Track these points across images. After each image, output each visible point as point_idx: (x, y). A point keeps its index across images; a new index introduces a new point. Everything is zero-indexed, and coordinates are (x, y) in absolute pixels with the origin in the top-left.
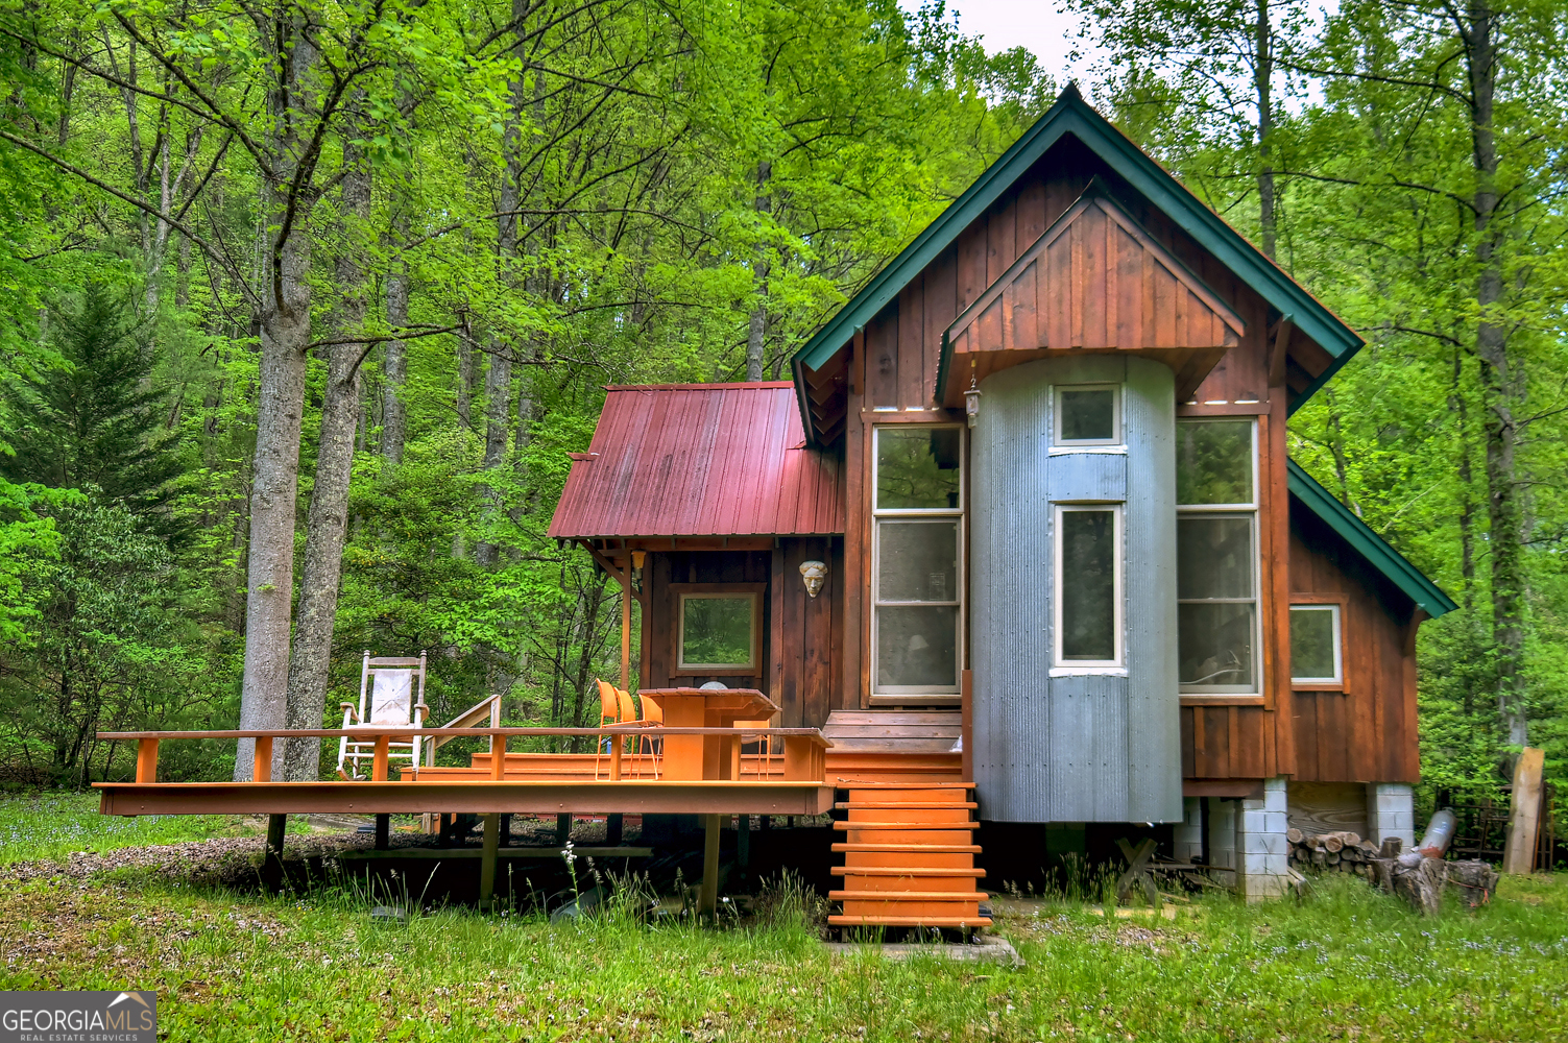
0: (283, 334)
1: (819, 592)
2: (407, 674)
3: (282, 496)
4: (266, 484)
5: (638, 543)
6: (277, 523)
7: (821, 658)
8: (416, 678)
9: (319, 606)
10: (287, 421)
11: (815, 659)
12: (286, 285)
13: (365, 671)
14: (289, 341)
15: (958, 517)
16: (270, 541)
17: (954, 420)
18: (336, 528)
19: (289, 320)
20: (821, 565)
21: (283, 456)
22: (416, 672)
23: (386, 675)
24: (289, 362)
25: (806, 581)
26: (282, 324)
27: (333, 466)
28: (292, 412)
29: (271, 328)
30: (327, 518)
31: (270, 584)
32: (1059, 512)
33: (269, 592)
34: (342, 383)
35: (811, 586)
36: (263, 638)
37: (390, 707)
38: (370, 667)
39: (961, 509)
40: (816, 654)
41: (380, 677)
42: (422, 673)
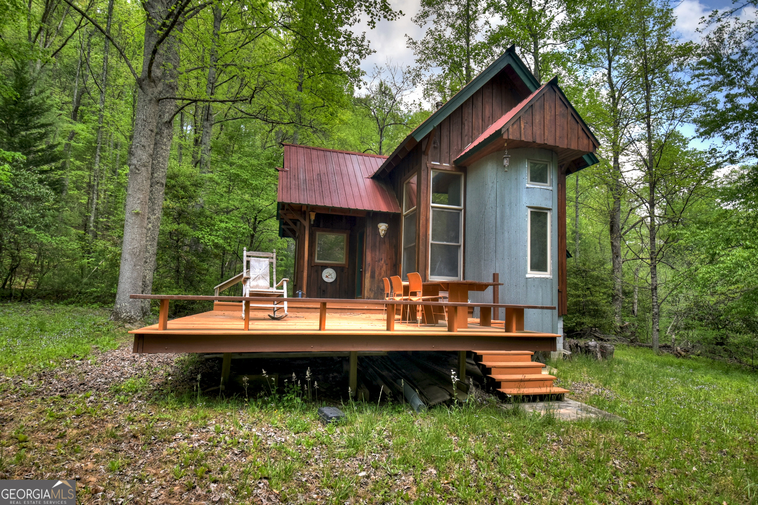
0: (150, 91)
1: (385, 235)
2: (267, 261)
3: (145, 168)
4: (138, 161)
5: (313, 208)
6: (143, 181)
7: (385, 262)
8: (271, 264)
9: (153, 223)
10: (150, 132)
11: (383, 262)
12: (154, 68)
13: (245, 259)
14: (152, 94)
15: (461, 210)
16: (139, 189)
17: (460, 171)
18: (161, 188)
19: (153, 84)
20: (387, 225)
21: (147, 149)
22: (271, 260)
23: (256, 261)
24: (152, 104)
25: (380, 231)
26: (149, 85)
27: (161, 160)
28: (152, 129)
29: (143, 86)
30: (158, 183)
31: (138, 210)
32: (529, 210)
33: (138, 214)
34: (166, 122)
35: (382, 233)
36: (134, 236)
37: (259, 279)
38: (248, 256)
39: (462, 207)
40: (383, 260)
41: (253, 261)
42: (274, 261)
